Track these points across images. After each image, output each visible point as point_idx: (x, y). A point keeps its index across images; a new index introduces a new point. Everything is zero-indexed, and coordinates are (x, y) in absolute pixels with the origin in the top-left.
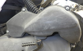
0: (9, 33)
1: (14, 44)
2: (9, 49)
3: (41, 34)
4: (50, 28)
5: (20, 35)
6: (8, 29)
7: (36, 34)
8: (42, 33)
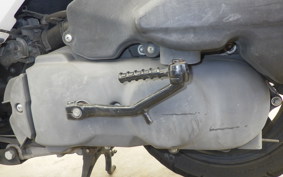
0: (73, 43)
1: (86, 78)
2: (68, 94)
3: (190, 39)
4: (224, 20)
5: (111, 51)
6: (70, 28)
7: (174, 38)
8: (192, 35)
